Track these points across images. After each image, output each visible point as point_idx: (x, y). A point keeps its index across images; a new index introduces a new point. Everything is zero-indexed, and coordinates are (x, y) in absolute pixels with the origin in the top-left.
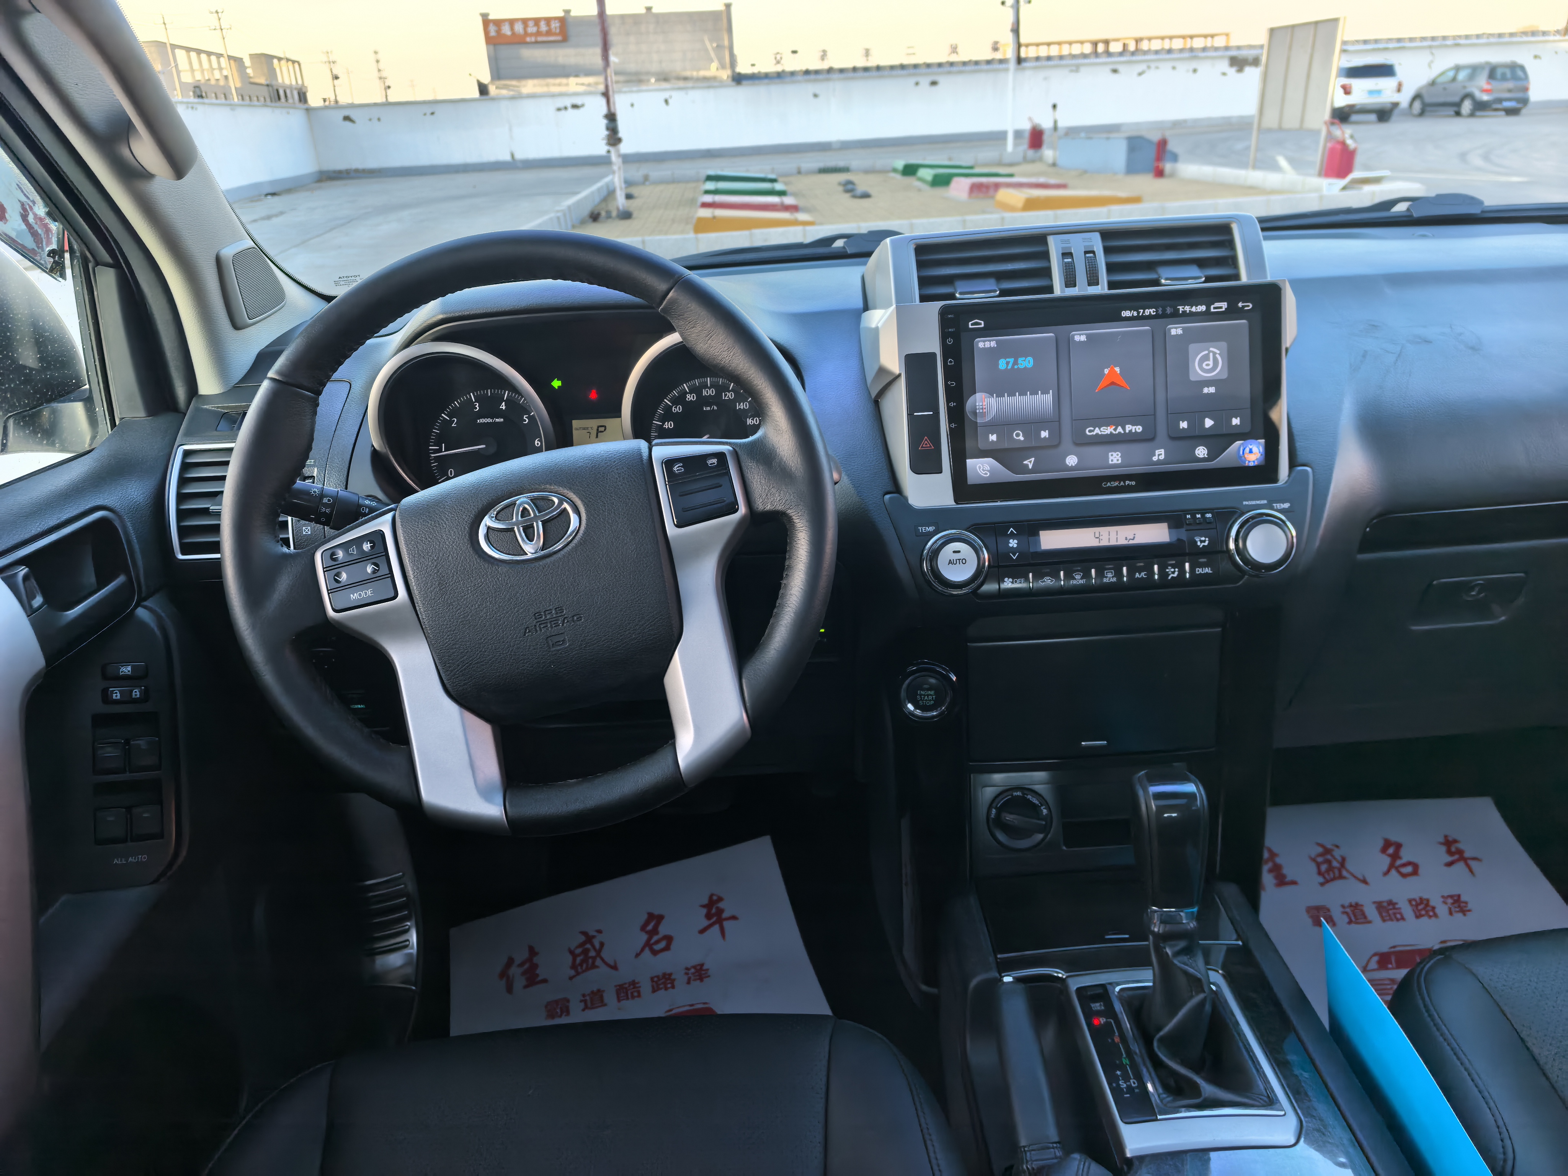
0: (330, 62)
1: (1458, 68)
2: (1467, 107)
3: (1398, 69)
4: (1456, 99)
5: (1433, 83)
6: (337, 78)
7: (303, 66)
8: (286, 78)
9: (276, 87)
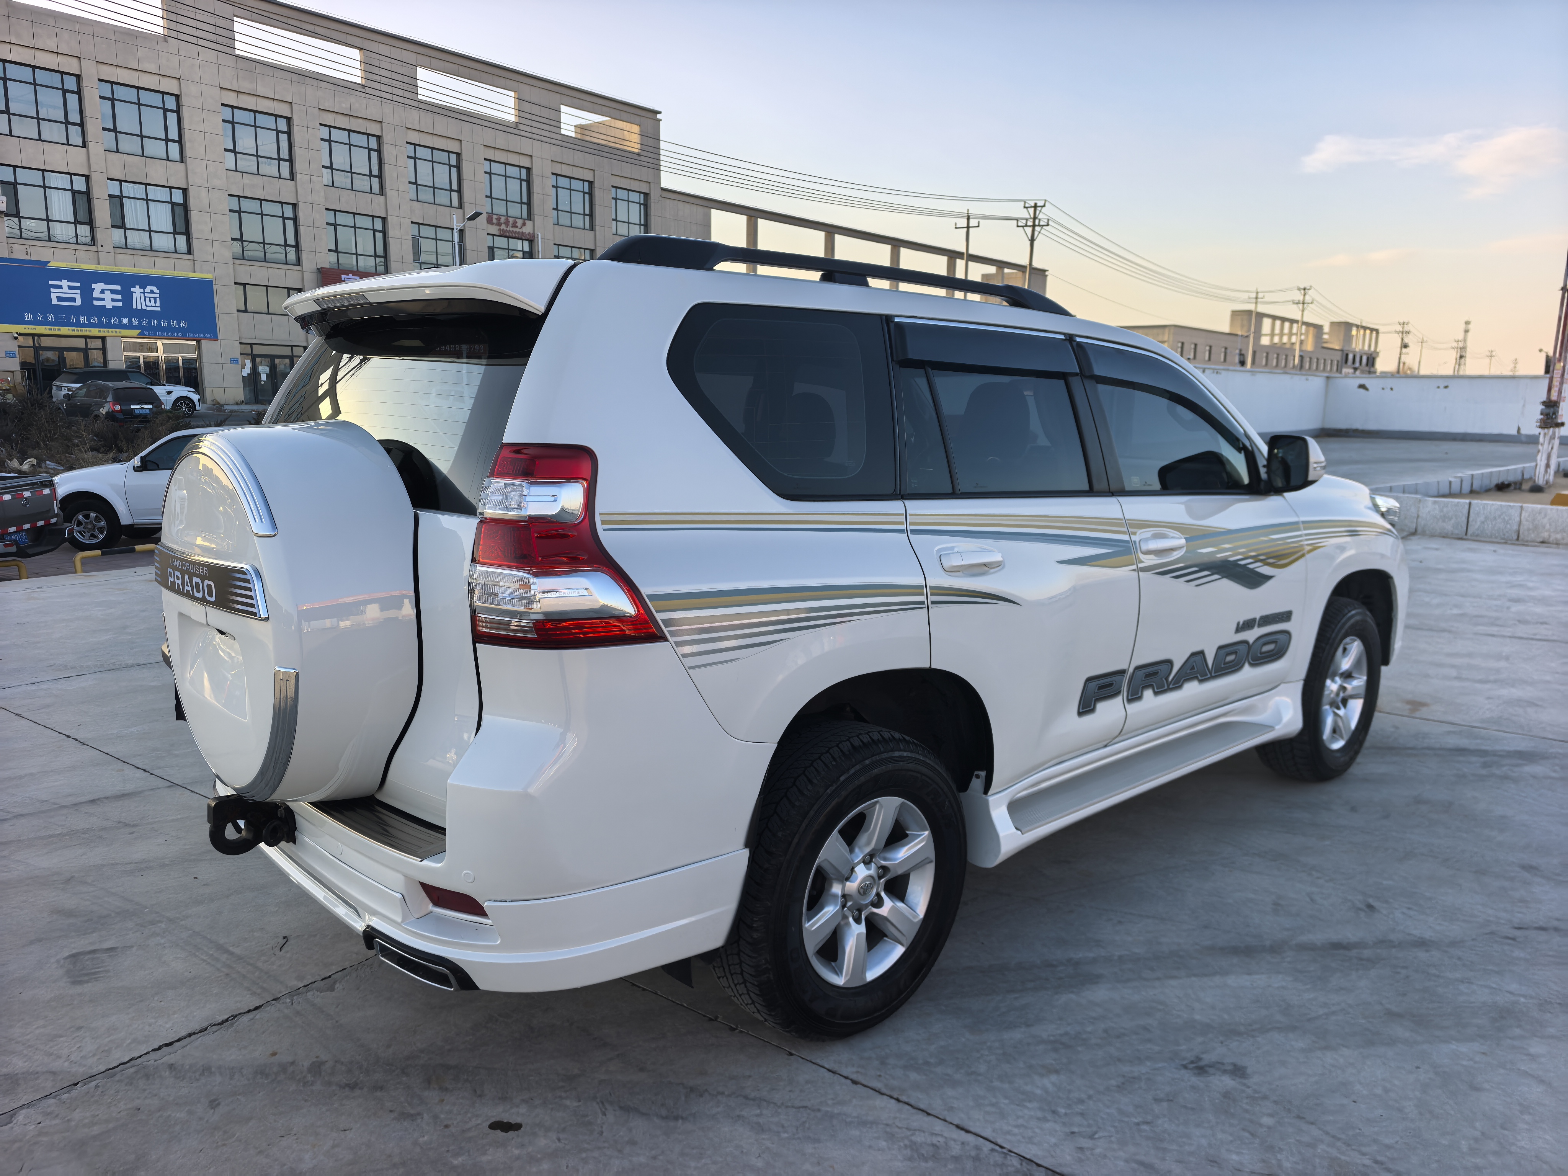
0: (1402, 333)
6: (1405, 346)
7: (1381, 336)
8: (1360, 344)
9: (1347, 352)
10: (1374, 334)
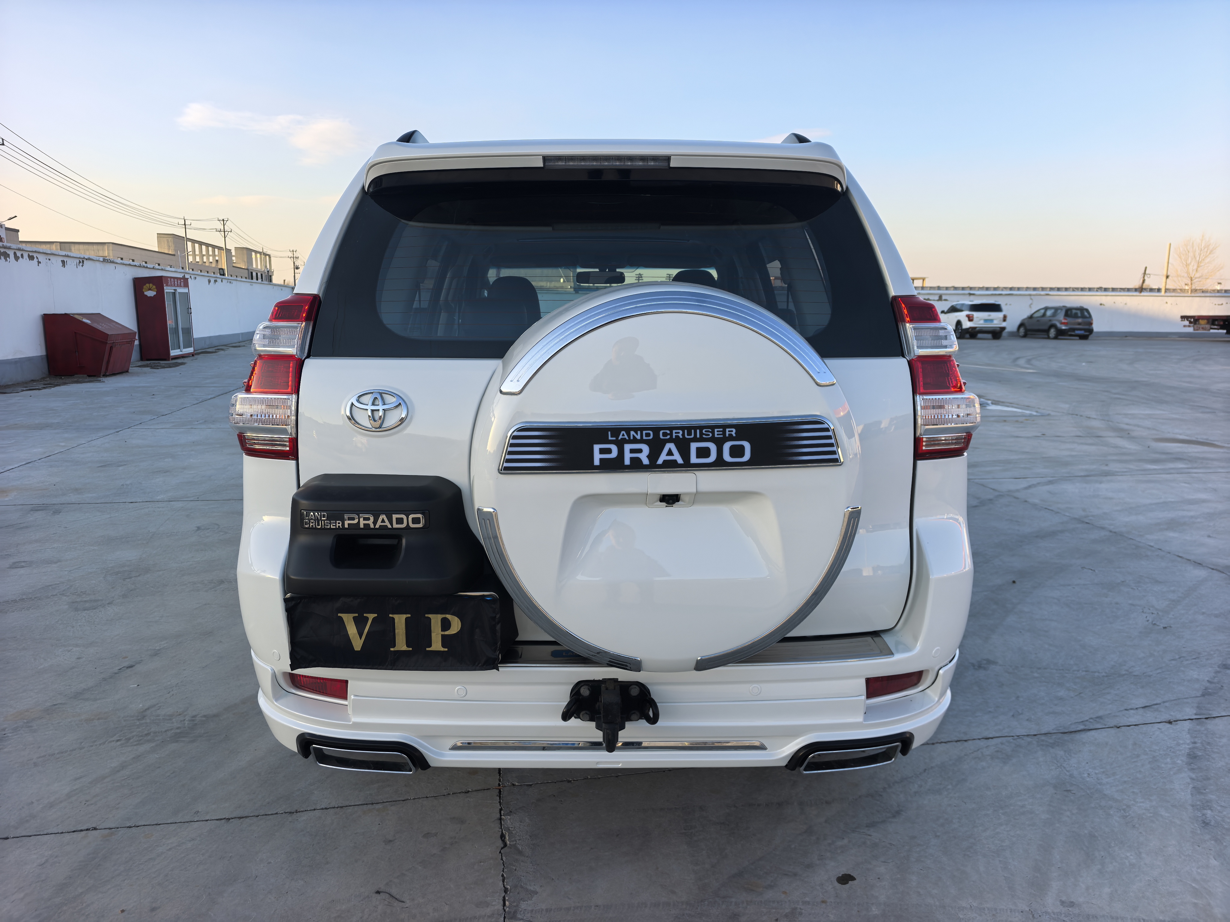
0: (293, 257)
1: (1046, 309)
2: (1052, 332)
3: (1003, 307)
4: (1046, 327)
5: (1031, 317)
6: (297, 268)
7: (272, 258)
8: (257, 264)
9: (252, 271)
10: (267, 257)
